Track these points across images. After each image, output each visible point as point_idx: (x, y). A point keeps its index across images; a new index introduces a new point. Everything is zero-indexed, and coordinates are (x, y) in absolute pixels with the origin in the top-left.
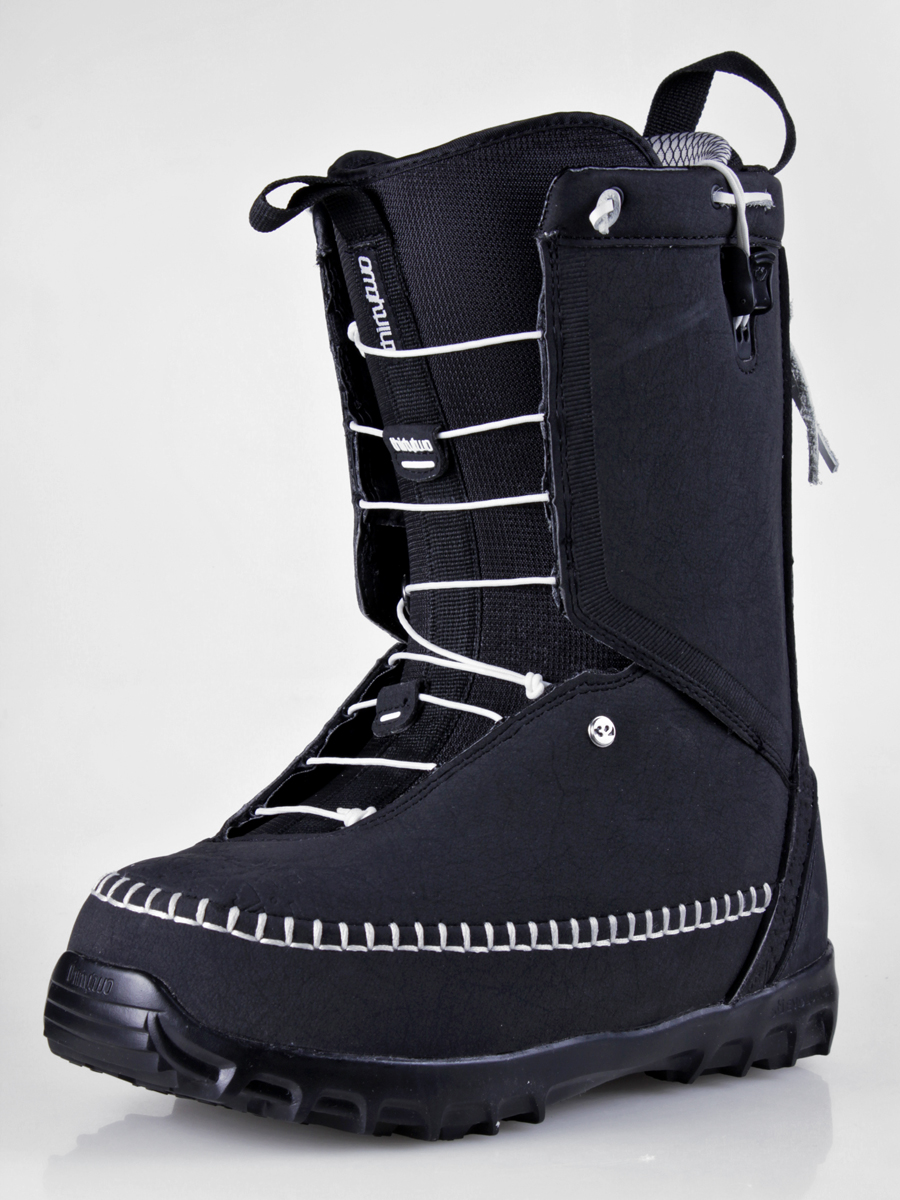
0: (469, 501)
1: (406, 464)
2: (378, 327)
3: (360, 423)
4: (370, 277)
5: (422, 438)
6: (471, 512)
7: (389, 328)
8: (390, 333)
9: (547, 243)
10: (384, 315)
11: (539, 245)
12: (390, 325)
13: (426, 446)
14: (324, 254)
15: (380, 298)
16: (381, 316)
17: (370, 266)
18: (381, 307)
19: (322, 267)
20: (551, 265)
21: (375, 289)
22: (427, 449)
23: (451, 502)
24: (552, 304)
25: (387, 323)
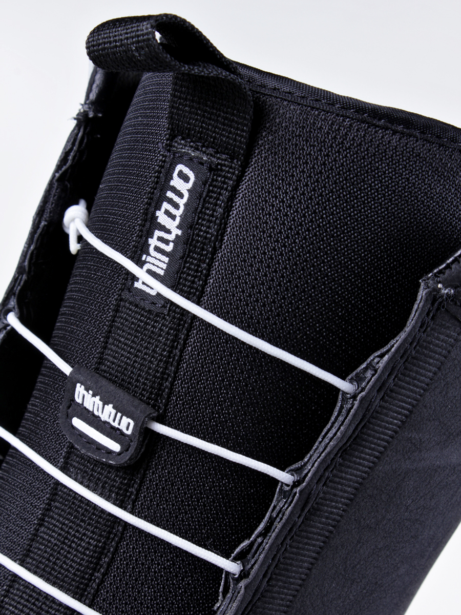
0: (132, 513)
1: (77, 423)
2: (148, 254)
3: (23, 320)
4: (181, 195)
5: (126, 413)
6: (126, 525)
7: (164, 266)
8: (162, 273)
9: (434, 296)
10: (169, 248)
11: (422, 293)
12: (169, 264)
13: (126, 425)
14: (91, 115)
15: (177, 227)
16: (162, 246)
17: (190, 185)
18: (171, 237)
19: (78, 126)
20: (422, 325)
21: (178, 213)
22: (123, 427)
23: (108, 499)
24: (391, 367)
25: (166, 260)
